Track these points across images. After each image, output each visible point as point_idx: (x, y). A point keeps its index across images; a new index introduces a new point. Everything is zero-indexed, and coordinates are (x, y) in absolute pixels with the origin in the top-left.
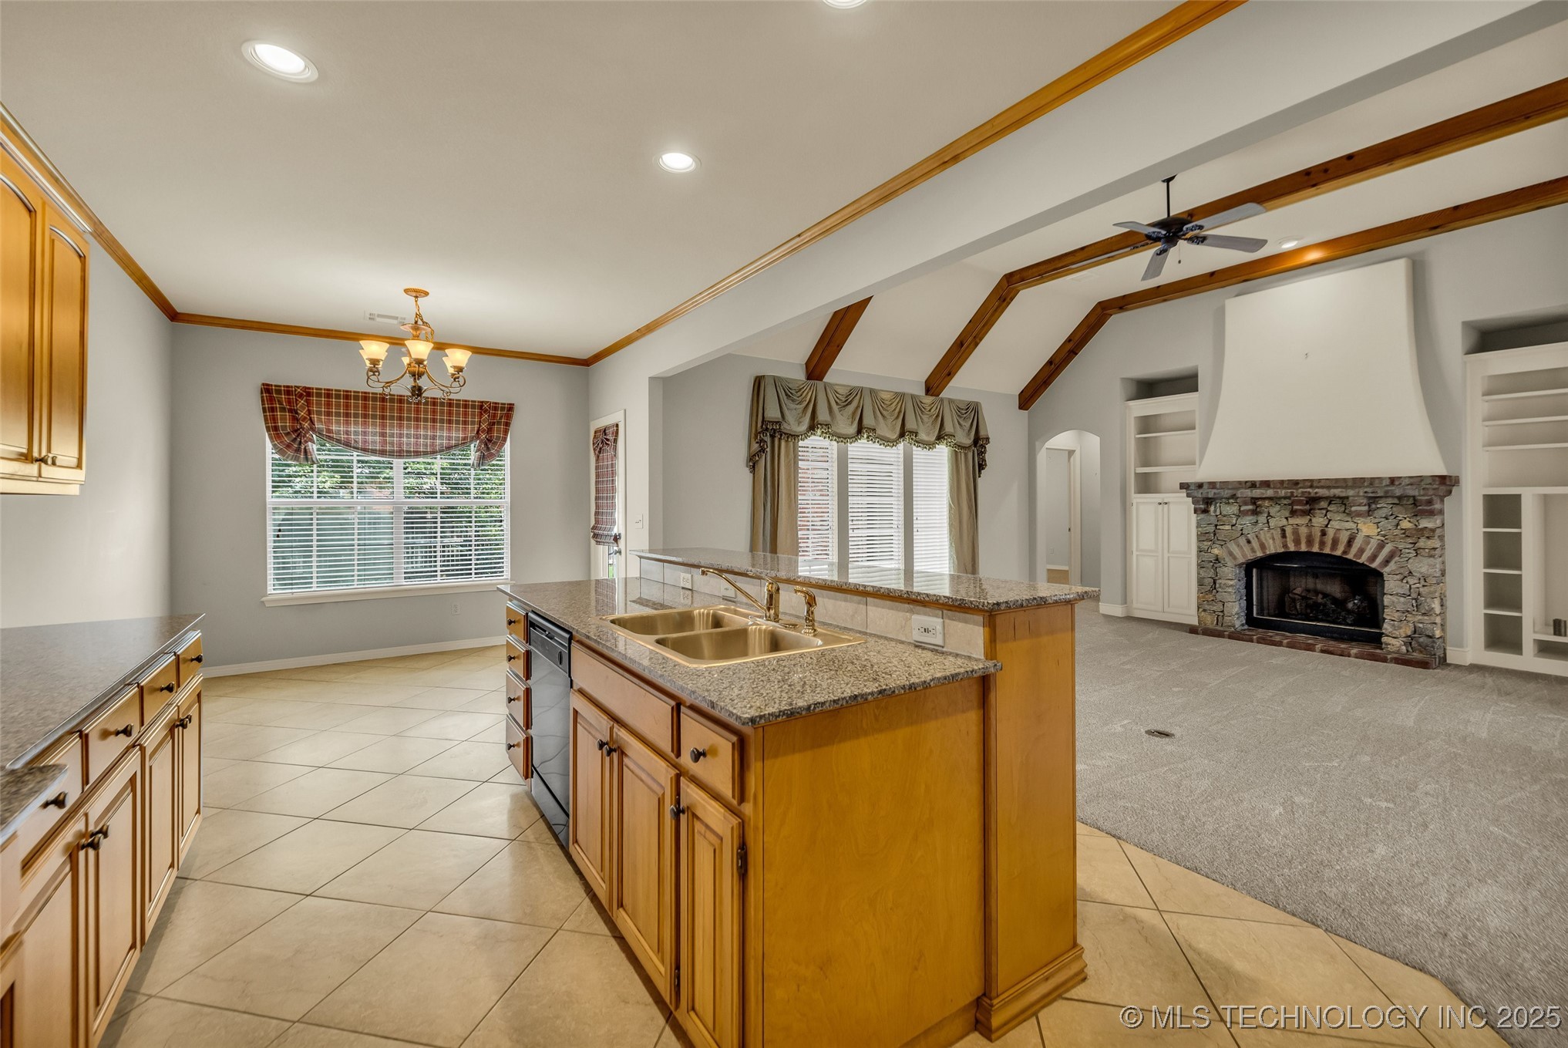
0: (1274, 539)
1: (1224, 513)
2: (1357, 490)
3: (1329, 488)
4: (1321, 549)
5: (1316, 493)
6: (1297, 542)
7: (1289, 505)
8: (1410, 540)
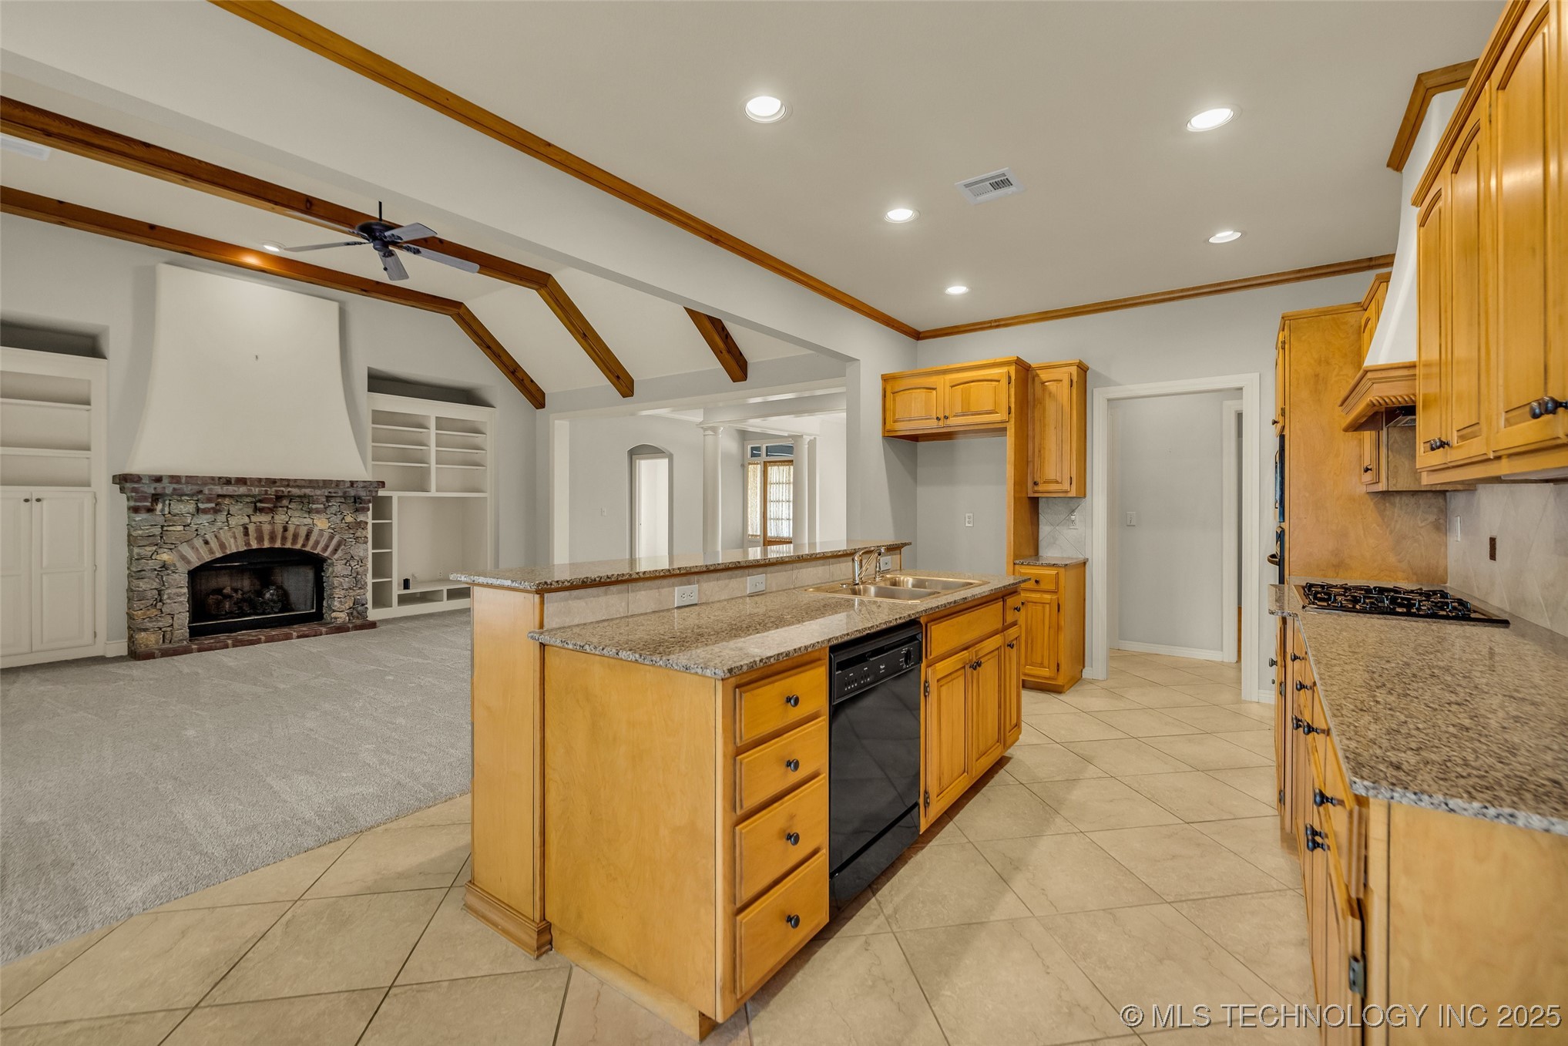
6: (260, 539)
7: (251, 502)
8: (351, 532)
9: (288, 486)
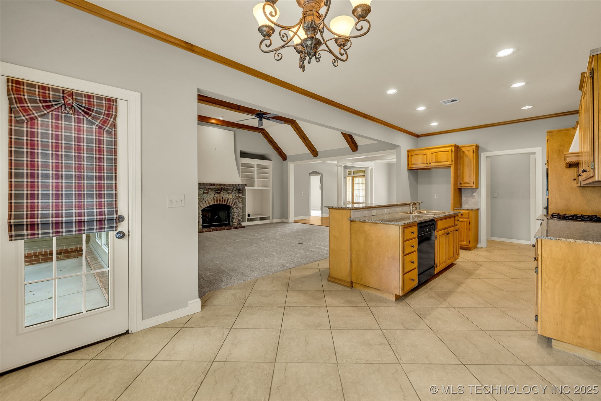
0: (211, 201)
6: (217, 201)
7: (215, 191)
8: (238, 199)
9: (224, 186)
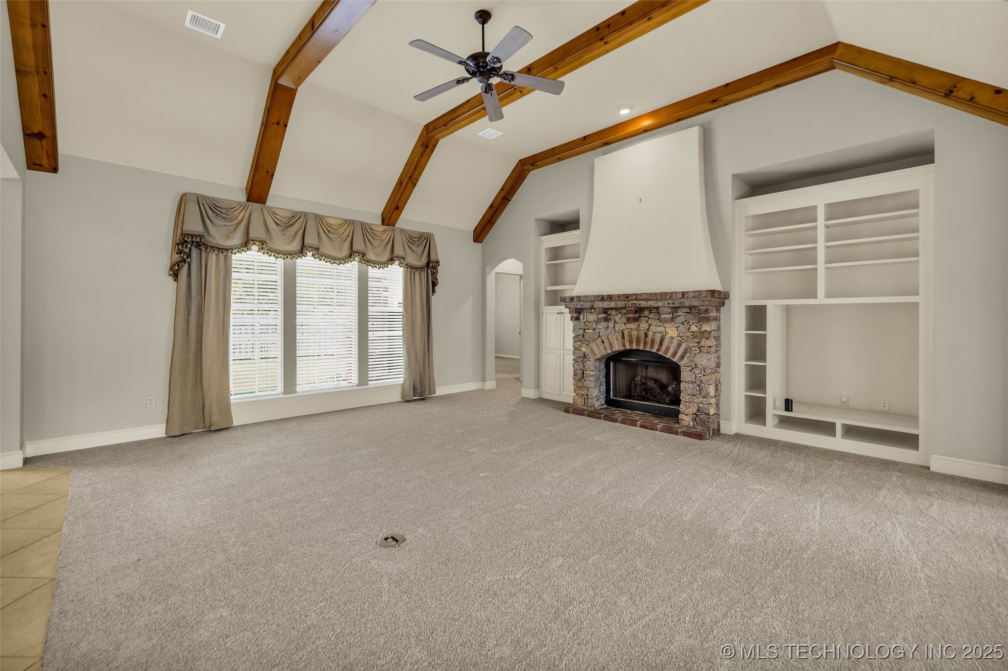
0: (617, 340)
1: (589, 320)
2: (663, 302)
3: (647, 300)
4: (645, 348)
5: (640, 304)
6: (631, 342)
7: (626, 313)
8: (696, 340)
